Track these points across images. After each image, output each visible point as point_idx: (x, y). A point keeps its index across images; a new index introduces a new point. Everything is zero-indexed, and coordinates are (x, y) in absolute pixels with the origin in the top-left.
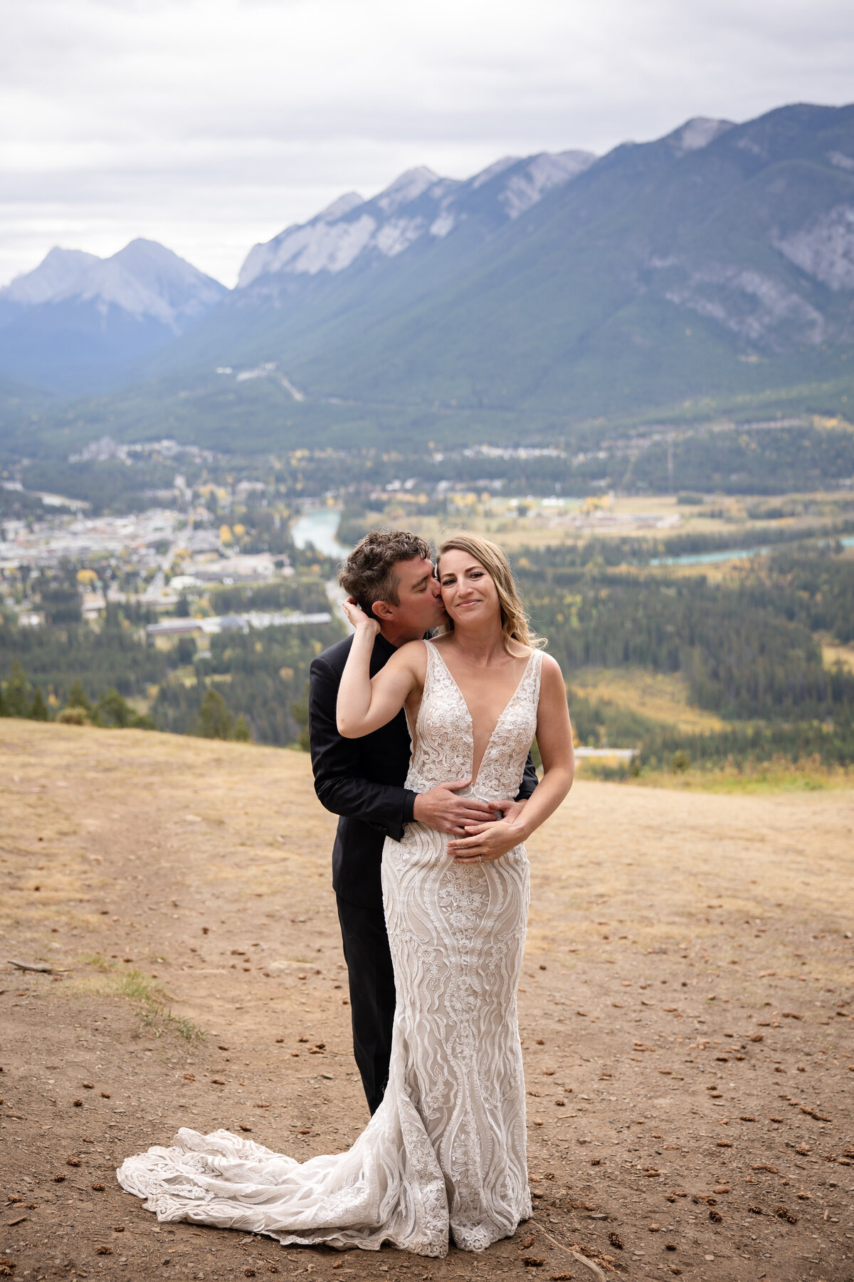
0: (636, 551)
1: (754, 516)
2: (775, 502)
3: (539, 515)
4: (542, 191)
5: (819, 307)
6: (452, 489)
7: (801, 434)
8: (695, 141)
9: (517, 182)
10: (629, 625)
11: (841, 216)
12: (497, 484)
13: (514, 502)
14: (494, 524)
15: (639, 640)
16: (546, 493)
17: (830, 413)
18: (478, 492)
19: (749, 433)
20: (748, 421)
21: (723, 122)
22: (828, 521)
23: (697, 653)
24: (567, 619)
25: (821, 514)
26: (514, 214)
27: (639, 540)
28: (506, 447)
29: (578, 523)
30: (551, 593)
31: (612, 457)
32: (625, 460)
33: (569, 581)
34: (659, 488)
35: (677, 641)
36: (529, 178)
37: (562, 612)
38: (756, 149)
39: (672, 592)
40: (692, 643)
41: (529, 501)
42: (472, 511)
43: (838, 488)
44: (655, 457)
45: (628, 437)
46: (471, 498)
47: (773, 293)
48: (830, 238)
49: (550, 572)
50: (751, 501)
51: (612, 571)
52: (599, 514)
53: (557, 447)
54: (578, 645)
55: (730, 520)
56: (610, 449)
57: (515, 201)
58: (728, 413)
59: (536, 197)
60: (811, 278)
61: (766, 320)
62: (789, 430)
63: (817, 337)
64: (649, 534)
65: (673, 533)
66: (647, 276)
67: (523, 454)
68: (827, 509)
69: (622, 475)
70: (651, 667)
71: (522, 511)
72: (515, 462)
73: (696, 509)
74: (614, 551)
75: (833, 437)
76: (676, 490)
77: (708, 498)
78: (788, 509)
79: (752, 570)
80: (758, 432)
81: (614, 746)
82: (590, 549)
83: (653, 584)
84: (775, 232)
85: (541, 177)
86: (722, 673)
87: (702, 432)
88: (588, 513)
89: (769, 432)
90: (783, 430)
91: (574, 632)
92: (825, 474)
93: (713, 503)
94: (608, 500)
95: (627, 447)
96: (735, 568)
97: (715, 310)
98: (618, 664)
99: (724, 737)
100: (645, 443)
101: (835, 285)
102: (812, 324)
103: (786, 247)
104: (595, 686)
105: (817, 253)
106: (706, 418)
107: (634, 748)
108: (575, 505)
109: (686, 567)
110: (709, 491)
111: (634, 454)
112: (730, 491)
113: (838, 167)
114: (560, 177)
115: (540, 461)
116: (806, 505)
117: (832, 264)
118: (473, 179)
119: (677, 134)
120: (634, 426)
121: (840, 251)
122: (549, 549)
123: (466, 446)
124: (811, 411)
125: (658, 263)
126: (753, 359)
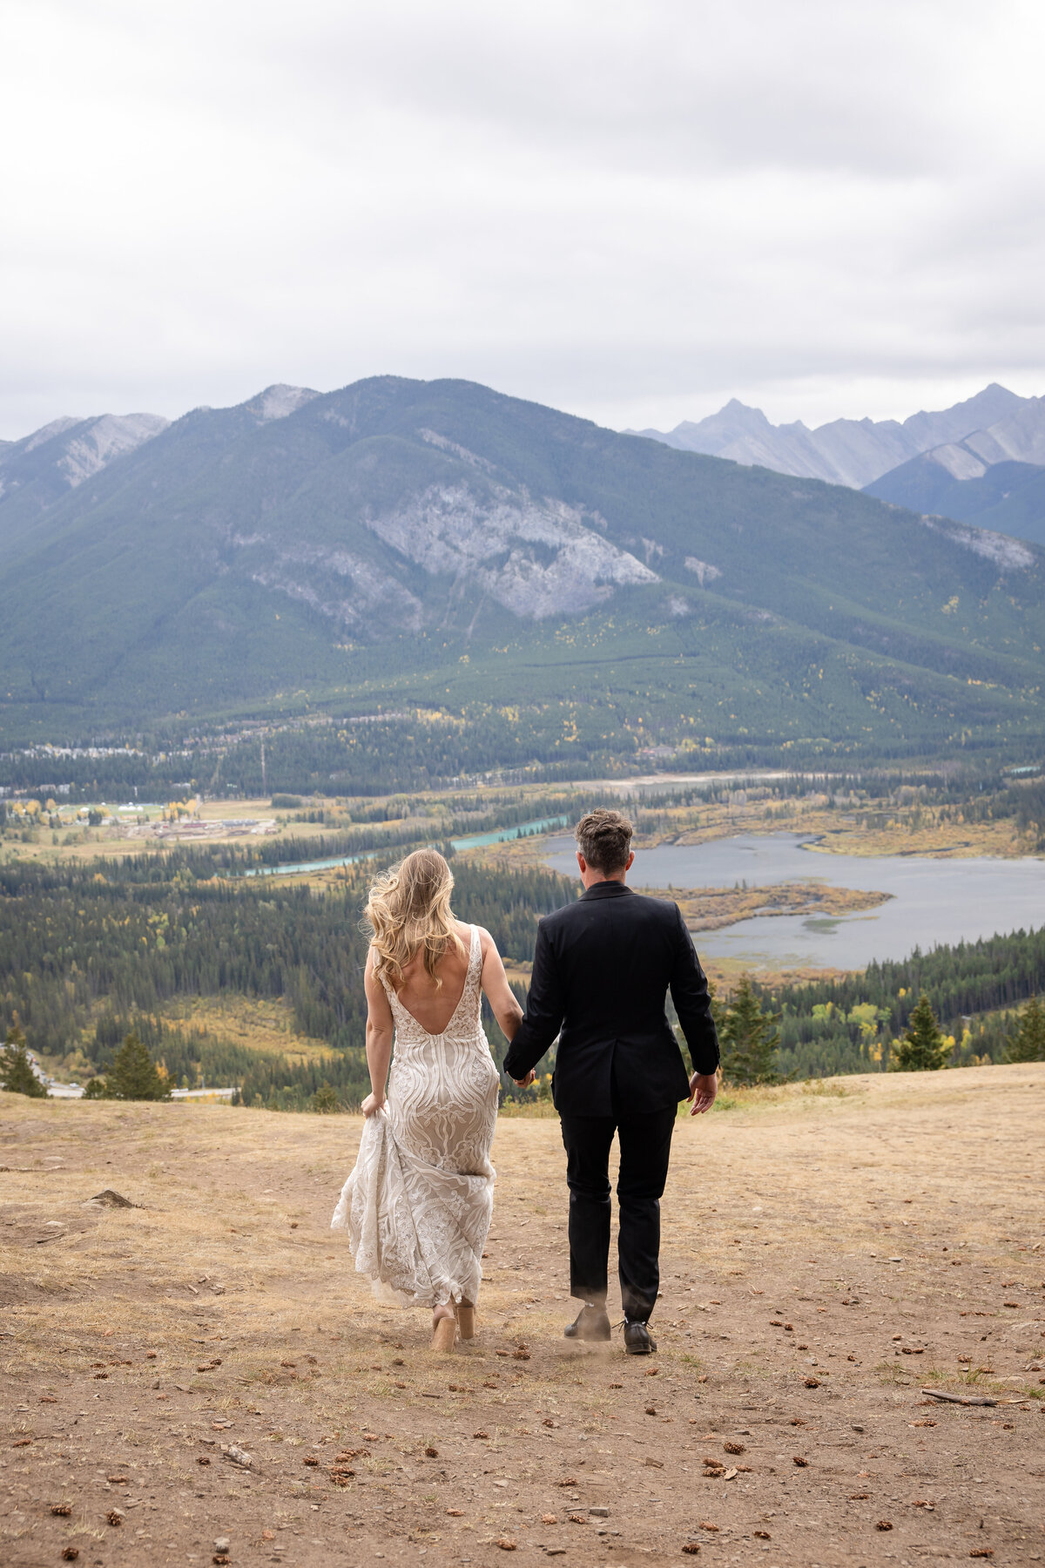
0: (230, 861)
1: (356, 819)
2: (380, 803)
3: (115, 823)
4: (106, 457)
5: (417, 592)
6: (11, 796)
7: (405, 728)
8: (277, 410)
9: (77, 447)
10: (224, 945)
11: (436, 495)
12: (64, 789)
13: (85, 809)
14: (62, 835)
15: (236, 961)
16: (121, 798)
17: (433, 706)
18: (42, 798)
19: (347, 727)
20: (347, 715)
21: (307, 391)
22: (436, 822)
23: (302, 972)
24: (153, 941)
25: (429, 815)
26: (75, 483)
27: (230, 848)
28: (72, 748)
29: (160, 831)
30: (132, 912)
31: (197, 755)
32: (212, 758)
33: (154, 898)
34: (252, 790)
35: (280, 960)
36: (92, 444)
37: (146, 934)
38: (343, 422)
39: (271, 906)
40: (296, 962)
41: (102, 807)
42: (36, 821)
43: (445, 786)
44: (245, 755)
45: (216, 734)
46: (33, 805)
47: (368, 576)
48: (425, 520)
49: (130, 888)
50: (353, 801)
51: (200, 884)
52: (184, 820)
53: (133, 746)
54: (167, 971)
55: (331, 823)
56: (192, 747)
57: (76, 468)
58: (324, 705)
59: (101, 464)
60: (407, 561)
61: (362, 604)
62: (391, 724)
63: (416, 624)
64: (242, 841)
65: (270, 839)
66: (229, 554)
67: (93, 753)
68: (435, 809)
69: (210, 775)
70: (250, 992)
71: (95, 819)
72: (84, 763)
73: (293, 813)
74: (204, 861)
75: (436, 731)
76: (271, 792)
77: (305, 800)
78: (393, 810)
79: (358, 877)
80: (358, 726)
81: (212, 1085)
82: (175, 859)
83: (250, 897)
84: (367, 510)
85: (104, 443)
86: (331, 995)
87: (296, 726)
88: (172, 820)
89: (369, 726)
90: (384, 724)
91: (161, 955)
92: (431, 772)
93: (312, 805)
94: (193, 805)
95: (213, 744)
96: (339, 876)
97: (307, 593)
98: (213, 990)
99: (337, 1066)
100: (234, 739)
101: (433, 569)
102: (411, 609)
103: (378, 526)
104: (188, 1017)
105: (413, 534)
106: (303, 712)
107: (236, 1086)
108: (156, 811)
109: (286, 876)
110: (307, 792)
111: (222, 752)
112: (330, 792)
113: (430, 445)
114: (127, 443)
115: (112, 760)
116: (412, 806)
117: (428, 547)
118: (26, 441)
119: (257, 401)
120: (222, 722)
121: (436, 533)
122: (128, 861)
123: (26, 747)
124: (413, 703)
125: (241, 541)
126: (349, 647)
